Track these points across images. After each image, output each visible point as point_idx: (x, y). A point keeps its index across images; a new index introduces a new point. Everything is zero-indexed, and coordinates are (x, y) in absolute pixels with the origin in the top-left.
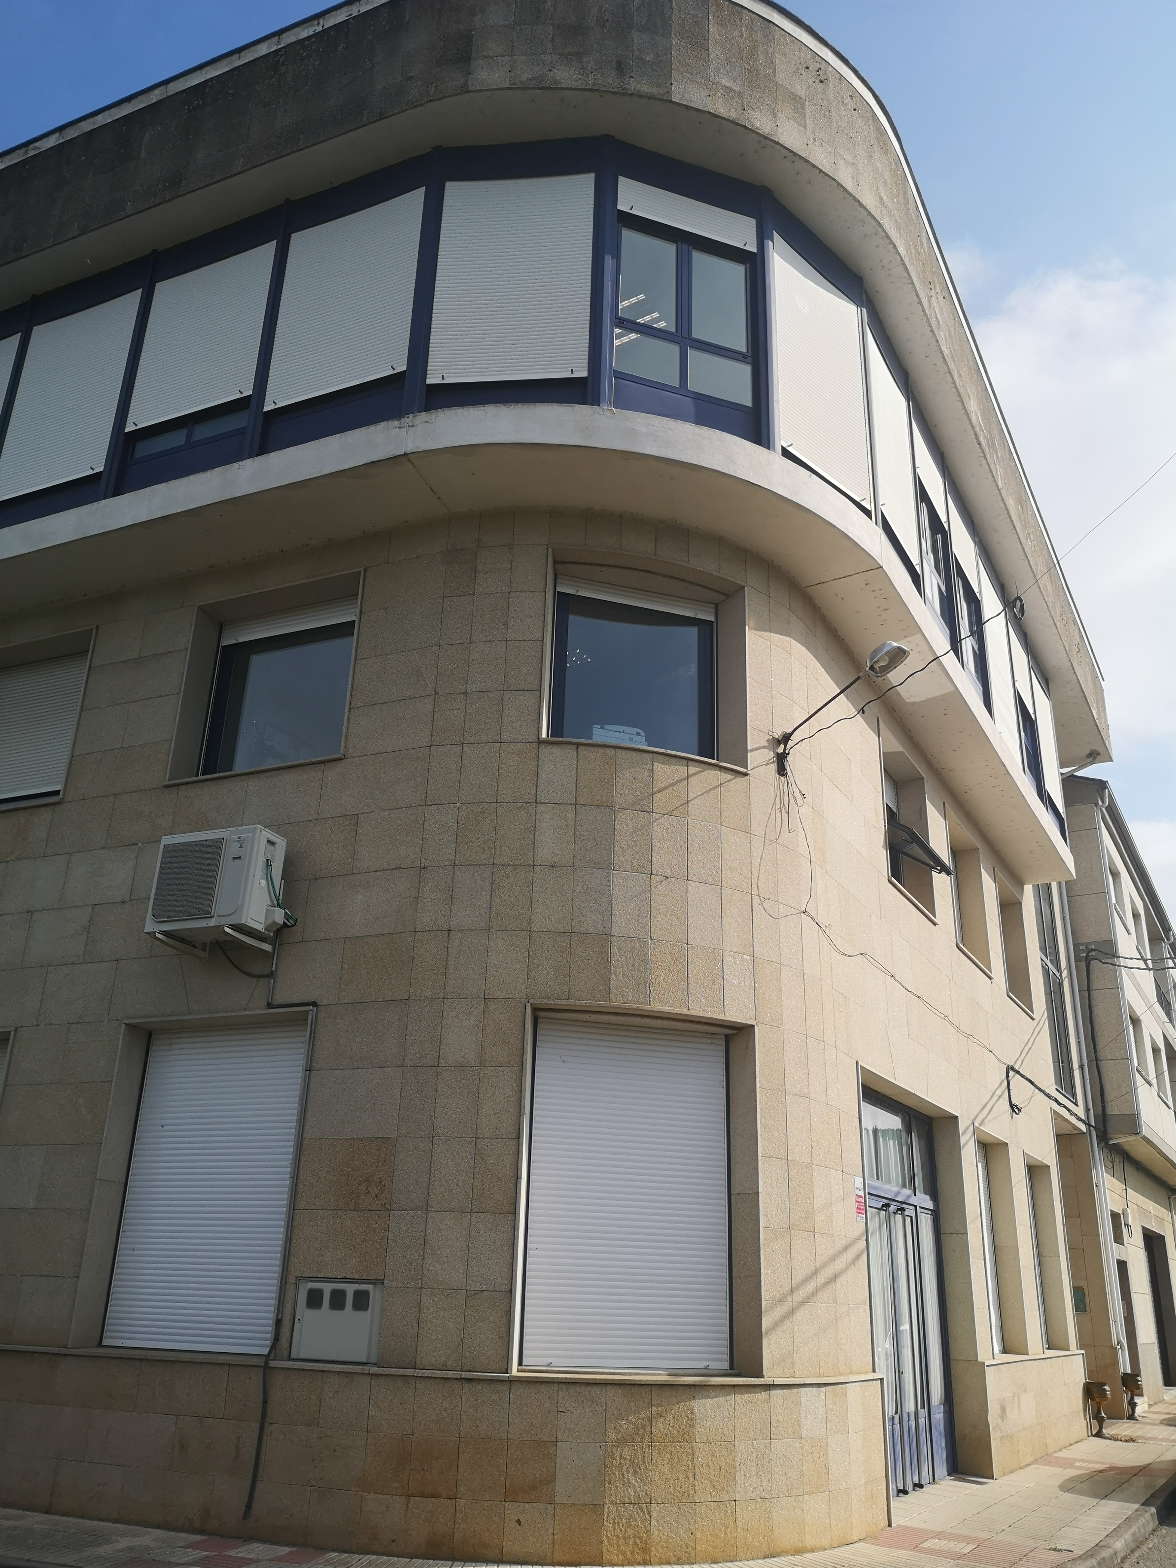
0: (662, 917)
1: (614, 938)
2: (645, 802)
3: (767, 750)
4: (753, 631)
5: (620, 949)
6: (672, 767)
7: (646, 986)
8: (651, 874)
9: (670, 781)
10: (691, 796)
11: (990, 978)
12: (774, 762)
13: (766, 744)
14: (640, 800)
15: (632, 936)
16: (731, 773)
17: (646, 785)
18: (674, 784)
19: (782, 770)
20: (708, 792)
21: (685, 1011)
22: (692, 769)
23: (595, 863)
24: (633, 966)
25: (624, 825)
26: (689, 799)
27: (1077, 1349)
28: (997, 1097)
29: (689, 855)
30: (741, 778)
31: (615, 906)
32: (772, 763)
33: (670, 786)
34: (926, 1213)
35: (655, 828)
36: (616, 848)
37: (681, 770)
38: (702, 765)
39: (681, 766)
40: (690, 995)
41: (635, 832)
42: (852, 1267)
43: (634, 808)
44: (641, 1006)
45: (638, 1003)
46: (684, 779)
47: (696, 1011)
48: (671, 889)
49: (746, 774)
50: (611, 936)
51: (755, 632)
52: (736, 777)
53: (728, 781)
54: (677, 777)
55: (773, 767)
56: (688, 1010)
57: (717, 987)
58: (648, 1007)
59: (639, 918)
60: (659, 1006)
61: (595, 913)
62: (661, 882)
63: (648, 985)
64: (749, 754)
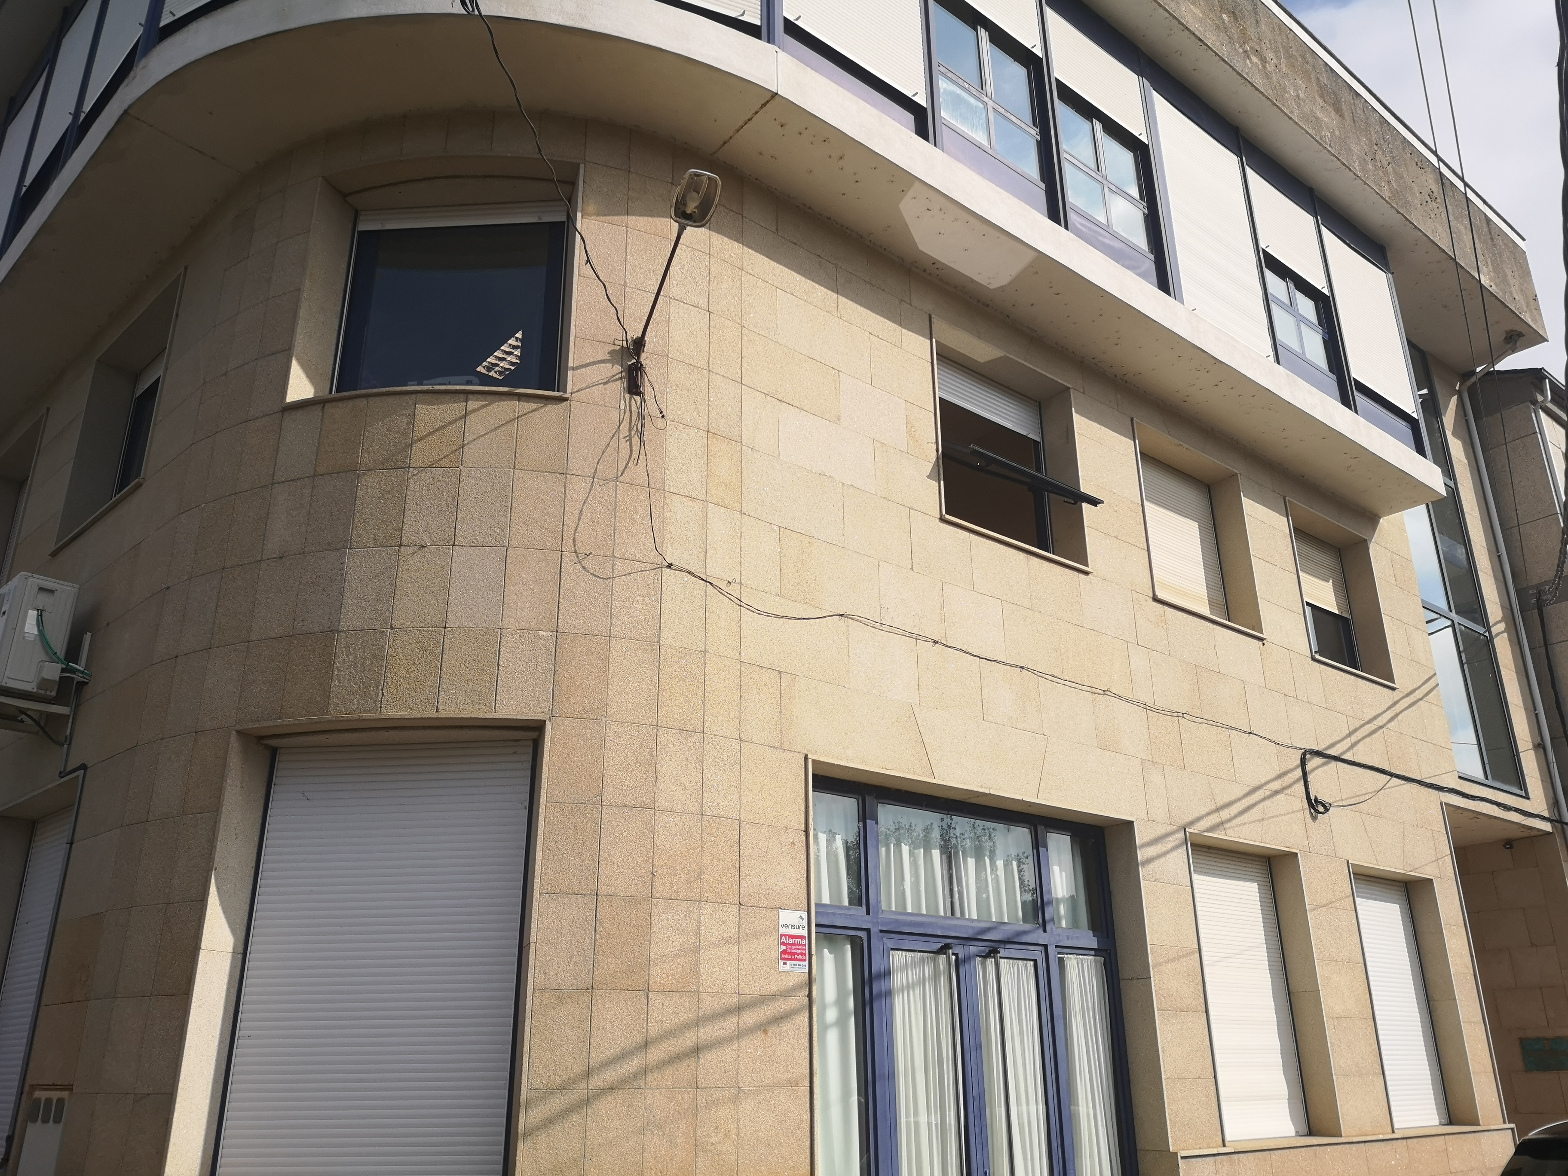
0: (411, 597)
1: (342, 634)
2: (400, 457)
3: (609, 365)
4: (592, 218)
5: (348, 646)
6: (443, 407)
7: (377, 688)
8: (400, 545)
9: (439, 424)
10: (469, 437)
11: (1261, 639)
12: (621, 378)
13: (608, 357)
14: (393, 455)
15: (366, 628)
16: (536, 400)
17: (403, 434)
18: (444, 427)
19: (634, 388)
20: (496, 429)
21: (433, 714)
22: (472, 404)
23: (329, 544)
24: (362, 665)
25: (370, 490)
26: (465, 442)
27: (1505, 1122)
28: (1268, 793)
29: (459, 513)
30: (556, 404)
31: (347, 594)
32: (617, 380)
33: (437, 430)
34: (1077, 954)
35: (411, 487)
36: (356, 520)
37: (457, 408)
38: (490, 398)
39: (457, 403)
40: (442, 693)
41: (383, 495)
42: (759, 1035)
43: (385, 467)
44: (364, 716)
45: (365, 711)
46: (461, 418)
47: (449, 709)
48: (427, 560)
49: (566, 399)
50: (339, 632)
51: (598, 218)
52: (546, 405)
53: (532, 412)
54: (450, 417)
55: (619, 387)
56: (437, 711)
57: (486, 677)
58: (376, 715)
59: (378, 604)
60: (392, 711)
61: (322, 607)
62: (413, 553)
63: (380, 688)
64: (570, 373)
